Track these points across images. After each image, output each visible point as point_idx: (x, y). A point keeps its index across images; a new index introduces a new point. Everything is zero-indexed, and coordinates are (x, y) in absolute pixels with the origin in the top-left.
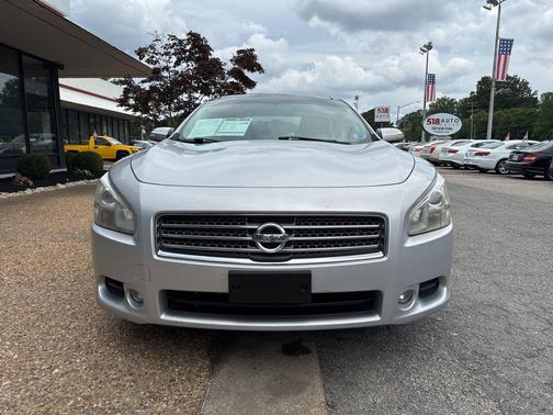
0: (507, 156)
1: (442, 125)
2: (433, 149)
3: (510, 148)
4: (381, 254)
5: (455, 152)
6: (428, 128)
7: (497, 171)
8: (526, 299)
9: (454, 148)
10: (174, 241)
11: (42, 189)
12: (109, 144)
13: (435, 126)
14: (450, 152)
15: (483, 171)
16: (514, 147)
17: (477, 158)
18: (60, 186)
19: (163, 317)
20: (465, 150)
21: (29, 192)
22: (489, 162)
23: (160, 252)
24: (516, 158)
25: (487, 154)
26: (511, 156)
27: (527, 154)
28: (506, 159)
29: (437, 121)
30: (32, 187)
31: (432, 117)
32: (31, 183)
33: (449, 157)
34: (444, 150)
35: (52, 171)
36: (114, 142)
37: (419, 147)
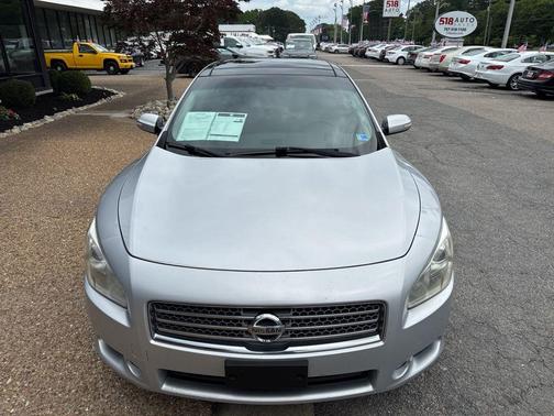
0: (522, 70)
1: (456, 25)
2: (443, 57)
3: (526, 61)
4: (377, 337)
5: (466, 62)
6: (440, 28)
7: (508, 87)
8: (518, 313)
9: (465, 58)
10: (168, 326)
11: (29, 124)
12: (95, 52)
13: (448, 26)
14: (461, 62)
15: (494, 86)
16: (530, 60)
17: (489, 72)
18: (48, 119)
19: (165, 387)
20: (478, 60)
21: (16, 130)
22: (501, 77)
23: (156, 335)
24: (530, 74)
25: (500, 67)
26: (526, 72)
27: (543, 71)
28: (520, 74)
29: (450, 21)
30: (20, 124)
31: (445, 15)
32: (17, 116)
33: (459, 68)
34: (455, 60)
35: (37, 94)
36: (100, 49)
37: (427, 53)
